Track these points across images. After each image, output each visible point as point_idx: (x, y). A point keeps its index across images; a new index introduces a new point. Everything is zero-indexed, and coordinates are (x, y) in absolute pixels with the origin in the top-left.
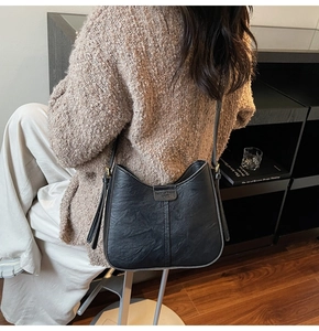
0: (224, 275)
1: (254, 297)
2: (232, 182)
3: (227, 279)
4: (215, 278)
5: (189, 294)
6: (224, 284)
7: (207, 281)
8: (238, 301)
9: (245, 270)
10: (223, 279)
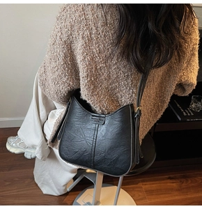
0: (170, 178)
1: (189, 196)
2: (180, 119)
3: (171, 181)
4: (163, 179)
5: (144, 187)
6: (169, 184)
7: (157, 180)
8: (177, 198)
9: (185, 177)
10: (169, 181)
